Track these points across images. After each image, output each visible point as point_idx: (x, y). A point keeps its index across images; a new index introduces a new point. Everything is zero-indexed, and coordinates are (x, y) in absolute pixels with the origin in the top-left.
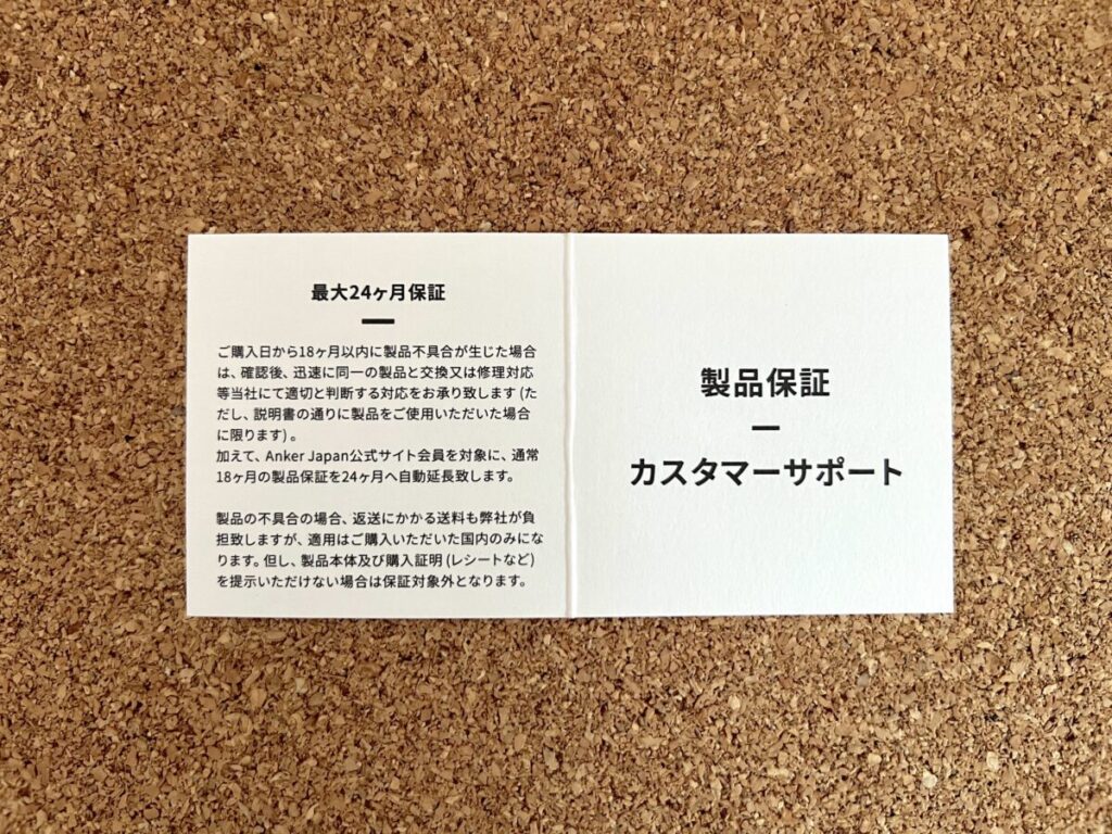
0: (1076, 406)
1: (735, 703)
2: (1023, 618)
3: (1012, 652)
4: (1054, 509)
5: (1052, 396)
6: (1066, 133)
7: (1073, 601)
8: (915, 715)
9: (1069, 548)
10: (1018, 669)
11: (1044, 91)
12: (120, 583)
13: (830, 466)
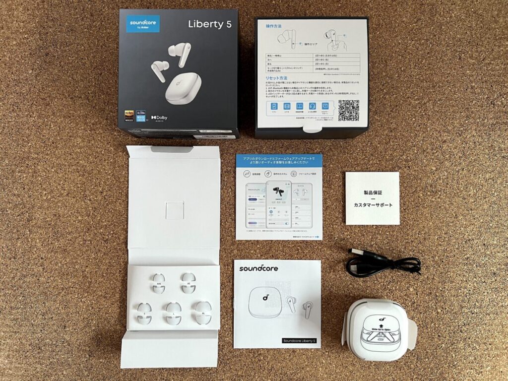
0: (380, 126)
1: (331, 166)
2: (372, 155)
3: (370, 159)
4: (377, 140)
5: (377, 124)
6: (379, 87)
7: (379, 153)
8: (356, 168)
9: (379, 145)
10: (371, 162)
11: (377, 81)
12: (247, 148)
13: (382, 204)
